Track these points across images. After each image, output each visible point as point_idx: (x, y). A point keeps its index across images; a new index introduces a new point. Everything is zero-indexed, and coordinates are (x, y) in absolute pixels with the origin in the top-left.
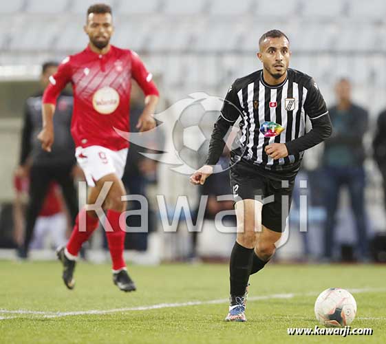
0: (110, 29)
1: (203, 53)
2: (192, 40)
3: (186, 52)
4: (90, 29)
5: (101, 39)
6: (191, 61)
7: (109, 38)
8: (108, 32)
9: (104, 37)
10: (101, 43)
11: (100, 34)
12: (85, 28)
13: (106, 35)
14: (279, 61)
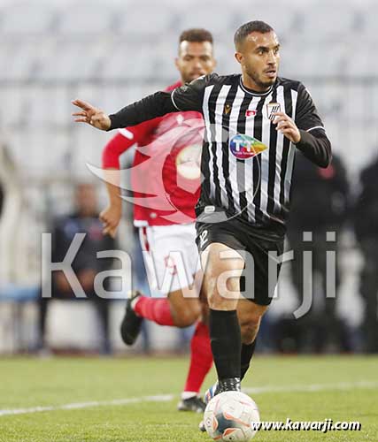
1: (50, 84)
2: (36, 67)
3: (30, 81)
6: (36, 95)
12: (177, 61)
14: (271, 65)
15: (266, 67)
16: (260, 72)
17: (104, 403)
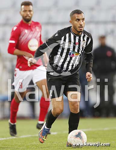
0: (32, 13)
4: (23, 13)
5: (28, 18)
7: (32, 17)
8: (31, 14)
9: (29, 17)
10: (28, 19)
11: (27, 15)
12: (20, 12)
13: (30, 15)
14: (81, 25)
15: (79, 26)
16: (77, 27)
17: (33, 135)
